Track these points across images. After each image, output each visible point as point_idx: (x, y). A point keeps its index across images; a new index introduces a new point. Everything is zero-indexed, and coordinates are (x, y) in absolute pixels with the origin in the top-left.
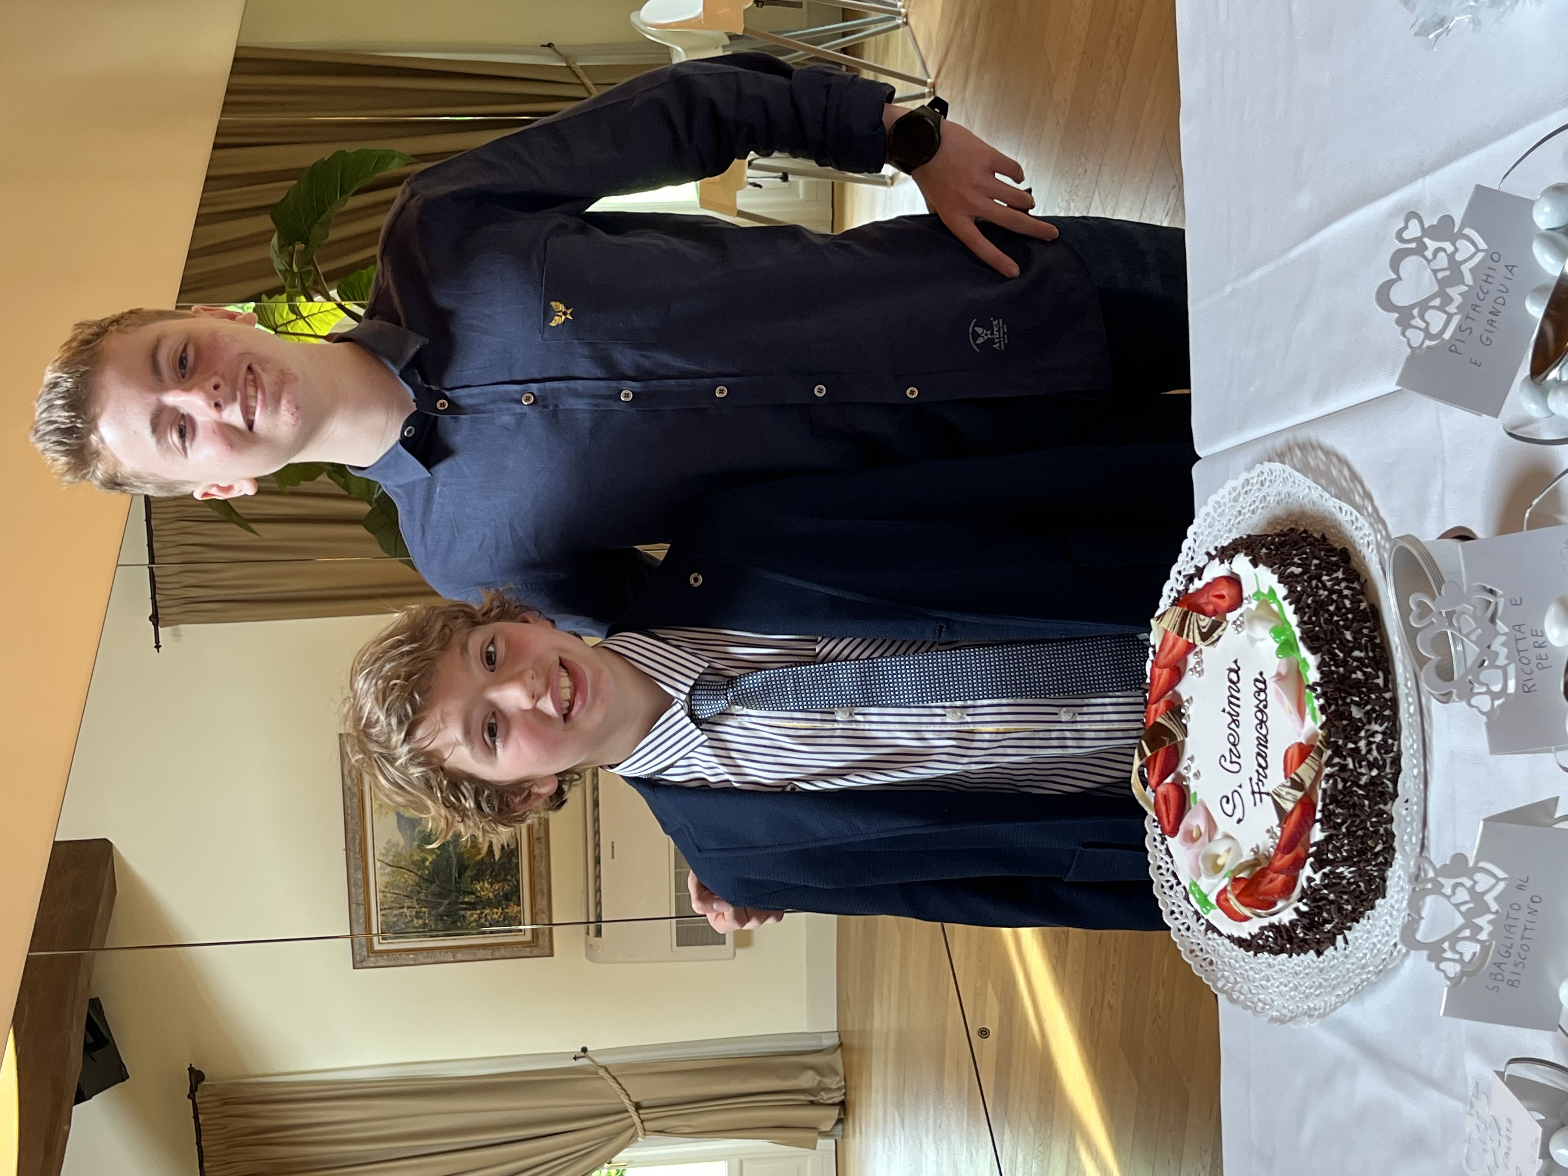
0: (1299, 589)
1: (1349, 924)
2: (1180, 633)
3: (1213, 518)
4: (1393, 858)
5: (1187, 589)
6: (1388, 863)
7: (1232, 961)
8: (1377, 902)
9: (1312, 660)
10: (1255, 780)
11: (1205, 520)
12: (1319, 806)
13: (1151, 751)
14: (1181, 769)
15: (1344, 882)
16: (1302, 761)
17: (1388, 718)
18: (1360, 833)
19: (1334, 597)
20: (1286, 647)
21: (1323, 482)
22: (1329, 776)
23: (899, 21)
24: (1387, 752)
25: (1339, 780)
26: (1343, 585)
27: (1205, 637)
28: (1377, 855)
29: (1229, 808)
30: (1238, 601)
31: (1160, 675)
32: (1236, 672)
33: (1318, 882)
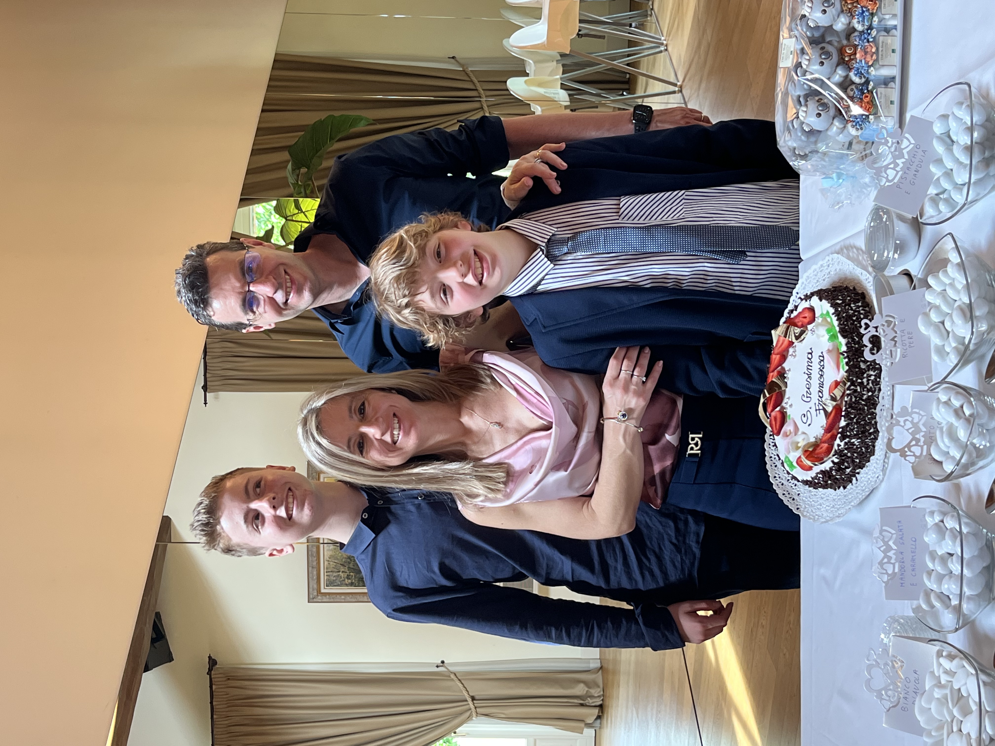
0: (839, 309)
1: (857, 471)
2: (785, 336)
3: (805, 285)
4: (878, 436)
5: (790, 316)
6: (876, 438)
7: (804, 498)
8: (872, 458)
9: (843, 341)
10: (817, 404)
11: (801, 286)
12: (844, 409)
13: (769, 394)
14: (783, 404)
15: (855, 447)
16: (836, 387)
17: (877, 369)
18: (862, 423)
19: (856, 313)
20: (833, 337)
21: (856, 263)
22: (848, 395)
23: (662, 48)
24: (876, 385)
25: (853, 397)
26: (861, 308)
27: (797, 338)
28: (871, 434)
29: (805, 420)
30: (813, 320)
31: (775, 359)
32: (811, 354)
33: (842, 446)
